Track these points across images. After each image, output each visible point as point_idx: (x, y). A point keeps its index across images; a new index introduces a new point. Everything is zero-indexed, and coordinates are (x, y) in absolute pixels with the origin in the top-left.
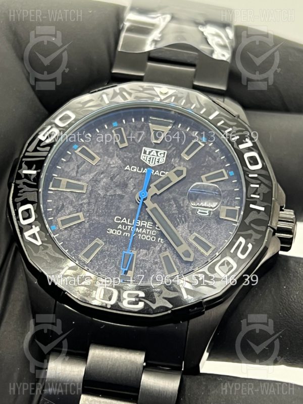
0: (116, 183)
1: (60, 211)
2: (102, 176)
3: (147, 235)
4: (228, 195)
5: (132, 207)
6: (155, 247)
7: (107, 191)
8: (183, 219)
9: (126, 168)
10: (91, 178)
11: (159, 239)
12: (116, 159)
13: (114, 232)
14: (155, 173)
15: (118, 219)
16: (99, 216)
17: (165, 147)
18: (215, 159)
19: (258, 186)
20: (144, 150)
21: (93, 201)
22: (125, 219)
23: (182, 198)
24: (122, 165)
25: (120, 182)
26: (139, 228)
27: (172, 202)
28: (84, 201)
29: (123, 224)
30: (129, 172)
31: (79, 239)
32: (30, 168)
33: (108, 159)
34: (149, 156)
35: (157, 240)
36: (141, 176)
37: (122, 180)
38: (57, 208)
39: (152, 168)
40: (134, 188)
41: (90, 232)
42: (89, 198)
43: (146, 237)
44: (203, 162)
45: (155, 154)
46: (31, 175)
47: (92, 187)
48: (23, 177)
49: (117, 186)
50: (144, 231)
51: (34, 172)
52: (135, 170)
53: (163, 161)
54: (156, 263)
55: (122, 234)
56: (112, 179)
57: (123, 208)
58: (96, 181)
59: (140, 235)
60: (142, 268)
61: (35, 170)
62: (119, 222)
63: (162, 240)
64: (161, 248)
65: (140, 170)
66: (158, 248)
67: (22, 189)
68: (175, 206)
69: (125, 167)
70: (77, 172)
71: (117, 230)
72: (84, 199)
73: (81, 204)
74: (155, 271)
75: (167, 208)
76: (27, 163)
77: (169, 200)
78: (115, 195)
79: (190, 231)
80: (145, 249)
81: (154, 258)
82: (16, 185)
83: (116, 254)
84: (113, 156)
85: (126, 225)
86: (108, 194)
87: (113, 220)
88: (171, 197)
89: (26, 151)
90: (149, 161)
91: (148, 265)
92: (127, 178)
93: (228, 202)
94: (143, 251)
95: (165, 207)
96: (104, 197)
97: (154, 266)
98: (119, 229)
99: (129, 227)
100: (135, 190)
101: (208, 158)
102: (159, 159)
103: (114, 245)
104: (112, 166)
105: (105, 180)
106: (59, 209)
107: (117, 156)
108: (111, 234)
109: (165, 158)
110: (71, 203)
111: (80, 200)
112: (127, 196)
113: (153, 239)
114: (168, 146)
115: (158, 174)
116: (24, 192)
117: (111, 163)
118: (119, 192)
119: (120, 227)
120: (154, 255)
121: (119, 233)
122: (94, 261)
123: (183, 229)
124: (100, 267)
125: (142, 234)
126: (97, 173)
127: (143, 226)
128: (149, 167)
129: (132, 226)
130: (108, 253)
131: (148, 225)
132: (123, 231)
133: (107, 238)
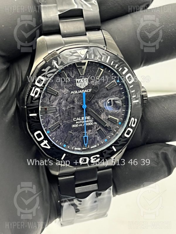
0: (69, 101)
1: (48, 123)
2: (62, 100)
3: (89, 123)
4: (119, 93)
5: (79, 111)
6: (94, 127)
7: (67, 107)
8: (102, 110)
9: (71, 93)
10: (57, 102)
11: (95, 123)
12: (65, 89)
15: (75, 119)
16: (66, 120)
21: (61, 114)
22: (78, 118)
23: (100, 100)
24: (69, 92)
25: (71, 101)
27: (96, 104)
28: (58, 115)
30: (73, 94)
31: (61, 134)
32: (32, 113)
33: (62, 91)
36: (79, 95)
38: (46, 122)
39: (83, 89)
40: (78, 102)
41: (65, 129)
42: (60, 113)
43: (89, 124)
46: (34, 116)
47: (59, 107)
48: (30, 118)
49: (70, 103)
50: (88, 121)
52: (76, 93)
54: (96, 134)
55: (79, 125)
56: (66, 100)
57: (75, 113)
58: (60, 103)
60: (91, 138)
61: (35, 113)
63: (96, 123)
65: (78, 92)
66: (95, 127)
70: (50, 102)
72: (57, 114)
73: (57, 117)
74: (96, 138)
75: (94, 107)
76: (30, 110)
77: (94, 103)
78: (70, 108)
79: (107, 115)
80: (90, 129)
82: (29, 123)
83: (78, 135)
84: (64, 88)
85: (79, 121)
87: (73, 120)
88: (95, 101)
89: (27, 104)
91: (93, 136)
92: (73, 98)
93: (119, 96)
94: (90, 131)
95: (93, 107)
96: (66, 111)
97: (96, 136)
98: (77, 124)
99: (81, 121)
103: (76, 132)
104: (65, 94)
105: (63, 102)
108: (74, 127)
110: (52, 118)
112: (76, 107)
113: (92, 124)
114: (87, 75)
115: (86, 91)
116: (34, 125)
117: (64, 92)
118: (72, 106)
119: (77, 122)
120: (95, 131)
121: (77, 125)
122: (71, 142)
123: (104, 115)
124: (73, 144)
125: (87, 123)
126: (59, 100)
127: (87, 119)
128: (81, 89)
129: (82, 120)
130: (75, 136)
131: (88, 118)
132: (79, 124)
133: (73, 130)
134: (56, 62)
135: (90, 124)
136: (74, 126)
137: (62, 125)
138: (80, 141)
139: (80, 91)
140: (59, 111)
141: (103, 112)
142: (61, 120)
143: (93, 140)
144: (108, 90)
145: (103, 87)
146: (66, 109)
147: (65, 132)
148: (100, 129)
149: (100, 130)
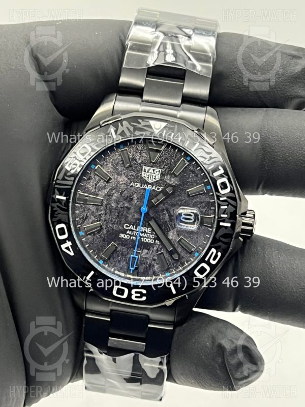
0: (124, 197)
1: (85, 220)
2: (114, 191)
3: (147, 238)
4: (206, 206)
5: (136, 216)
6: (153, 248)
7: (118, 204)
8: (173, 226)
9: (131, 185)
10: (106, 193)
11: (156, 241)
12: (124, 177)
13: (124, 236)
14: (153, 188)
15: (127, 226)
16: (113, 224)
17: (159, 166)
18: (197, 176)
19: (226, 207)
20: (145, 169)
21: (108, 211)
22: (132, 226)
23: (172, 208)
24: (129, 181)
25: (127, 196)
26: (142, 233)
27: (165, 212)
28: (102, 212)
29: (130, 230)
30: (133, 189)
31: (100, 242)
32: (61, 194)
33: (117, 178)
34: (148, 174)
35: (155, 242)
36: (142, 191)
37: (128, 195)
38: (83, 218)
39: (150, 184)
41: (107, 237)
42: (106, 209)
43: (147, 240)
44: (188, 178)
45: (153, 172)
46: (62, 200)
47: (107, 200)
48: (56, 201)
49: (125, 200)
50: (146, 235)
51: (64, 198)
52: (138, 186)
53: (158, 177)
54: (154, 260)
55: (130, 238)
56: (121, 194)
57: (130, 217)
58: (109, 195)
59: (142, 238)
60: (144, 263)
61: (64, 196)
62: (128, 228)
63: (158, 242)
64: (158, 249)
65: (141, 186)
66: (155, 249)
67: (56, 211)
68: (167, 215)
69: (130, 183)
70: (95, 188)
71: (126, 234)
72: (101, 210)
73: (100, 215)
74: (153, 266)
75: (162, 217)
76: (58, 189)
78: (124, 207)
79: (178, 235)
80: (146, 249)
81: (153, 256)
82: (52, 208)
83: (126, 253)
84: (121, 174)
85: (132, 231)
86: (119, 206)
87: (123, 227)
88: (165, 208)
89: (57, 179)
90: (148, 178)
91: (149, 261)
92: (133, 193)
93: (206, 211)
94: (145, 251)
95: (160, 216)
96: (116, 209)
97: (153, 262)
98: (128, 234)
99: (135, 232)
100: (138, 203)
101: (192, 175)
102: (155, 177)
103: (124, 246)
104: (121, 183)
105: (116, 195)
106: (85, 219)
107: (124, 174)
108: (123, 238)
109: (159, 175)
110: (93, 214)
111: (99, 212)
112: (132, 208)
113: (152, 241)
114: (162, 165)
115: (155, 189)
116: (58, 214)
117: (120, 180)
118: (126, 205)
119: (128, 232)
120: (153, 254)
121: (128, 237)
122: (111, 259)
123: (173, 233)
124: (115, 264)
125: (144, 237)
126: (110, 190)
127: (145, 231)
128: (148, 183)
129: (137, 231)
130: (121, 253)
131: (148, 230)
132: (131, 236)
133: (119, 242)
134: (115, 129)
135: (149, 241)
136: (122, 236)
137: (105, 229)
138: (126, 263)
139: (146, 185)
140: (106, 206)
141: (173, 229)
142: (105, 220)
143: (147, 267)
144: (189, 195)
145: (182, 190)
146: (117, 207)
147: (107, 241)
148: (162, 253)
149: (162, 255)
